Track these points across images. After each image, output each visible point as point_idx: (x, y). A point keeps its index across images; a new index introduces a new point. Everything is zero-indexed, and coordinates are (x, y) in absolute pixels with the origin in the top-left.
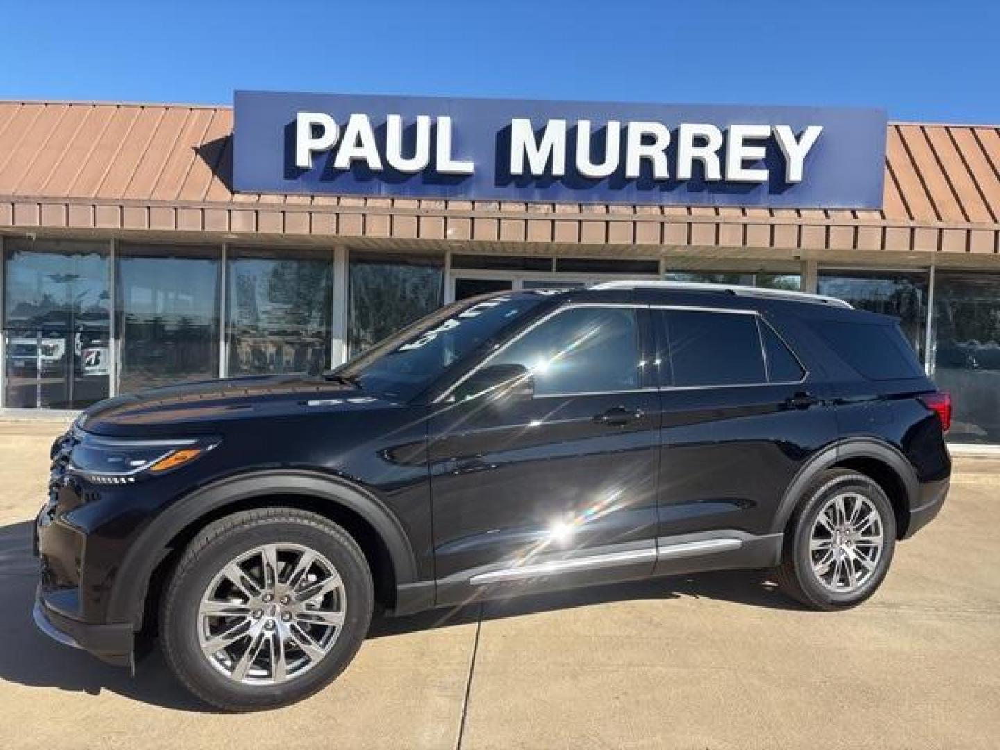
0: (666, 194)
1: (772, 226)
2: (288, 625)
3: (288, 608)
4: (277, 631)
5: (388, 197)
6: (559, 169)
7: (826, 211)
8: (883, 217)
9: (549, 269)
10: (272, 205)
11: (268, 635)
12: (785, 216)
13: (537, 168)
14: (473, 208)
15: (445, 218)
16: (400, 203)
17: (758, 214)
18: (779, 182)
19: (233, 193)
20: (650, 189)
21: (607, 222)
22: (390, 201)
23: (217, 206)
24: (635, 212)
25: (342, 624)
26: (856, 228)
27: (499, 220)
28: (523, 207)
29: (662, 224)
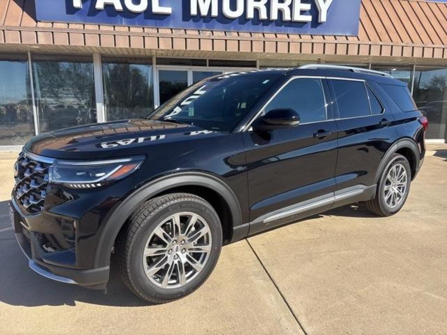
0: (265, 27)
1: (313, 43)
2: (185, 254)
3: (184, 246)
4: (180, 259)
5: (126, 26)
6: (215, 13)
7: (335, 37)
8: (359, 40)
9: (205, 65)
10: (62, 29)
11: (176, 262)
12: (318, 39)
13: (204, 12)
14: (172, 33)
15: (158, 38)
16: (133, 29)
17: (306, 38)
18: (316, 23)
19: (37, 22)
20: (258, 24)
21: (239, 41)
22: (127, 28)
23: (29, 29)
24: (251, 36)
25: (210, 251)
26: (348, 45)
27: (186, 39)
28: (197, 32)
29: (264, 42)
